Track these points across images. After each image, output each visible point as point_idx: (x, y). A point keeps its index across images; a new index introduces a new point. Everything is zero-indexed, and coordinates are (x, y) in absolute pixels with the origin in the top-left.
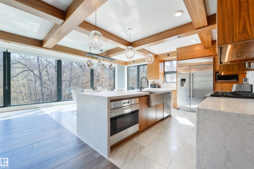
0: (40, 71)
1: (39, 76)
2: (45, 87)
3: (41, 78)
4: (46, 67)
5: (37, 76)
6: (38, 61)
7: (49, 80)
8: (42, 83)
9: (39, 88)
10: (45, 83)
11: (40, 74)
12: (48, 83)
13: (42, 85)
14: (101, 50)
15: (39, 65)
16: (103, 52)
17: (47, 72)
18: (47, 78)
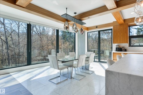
0: (6, 37)
1: (5, 41)
2: (10, 49)
3: (7, 43)
4: (11, 34)
5: (4, 41)
6: (5, 29)
7: (13, 44)
8: (8, 46)
9: (5, 51)
10: (10, 47)
11: (7, 39)
12: (12, 46)
13: (8, 48)
14: (75, 13)
15: (5, 32)
16: (76, 14)
17: (11, 38)
18: (11, 43)
